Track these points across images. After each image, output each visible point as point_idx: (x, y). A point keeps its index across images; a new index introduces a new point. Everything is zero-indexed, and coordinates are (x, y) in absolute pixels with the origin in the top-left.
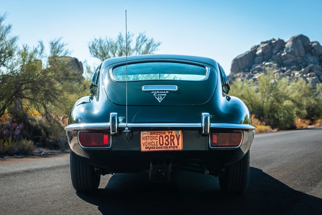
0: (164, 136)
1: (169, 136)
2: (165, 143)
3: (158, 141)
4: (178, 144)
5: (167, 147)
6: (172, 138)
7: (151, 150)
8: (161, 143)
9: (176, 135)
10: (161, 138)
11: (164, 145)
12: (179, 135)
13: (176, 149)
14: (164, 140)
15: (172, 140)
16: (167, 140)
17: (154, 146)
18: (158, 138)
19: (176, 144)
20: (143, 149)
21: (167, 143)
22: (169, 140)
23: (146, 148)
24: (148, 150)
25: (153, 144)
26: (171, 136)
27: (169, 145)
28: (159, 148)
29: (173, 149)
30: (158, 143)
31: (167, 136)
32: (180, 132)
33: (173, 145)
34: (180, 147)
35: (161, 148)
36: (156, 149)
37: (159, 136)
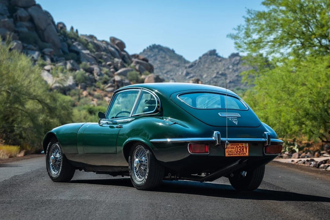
0: (238, 146)
1: (241, 146)
2: (239, 151)
3: (235, 150)
4: (246, 152)
5: (240, 154)
6: (243, 148)
7: (231, 155)
8: (237, 151)
9: (245, 146)
10: (237, 148)
11: (238, 153)
12: (247, 146)
13: (245, 155)
14: (239, 149)
15: (243, 149)
16: (240, 150)
17: (232, 153)
18: (235, 148)
19: (245, 152)
20: (227, 155)
21: (240, 151)
22: (241, 149)
23: (228, 154)
24: (229, 155)
25: (232, 152)
26: (242, 147)
27: (241, 153)
28: (235, 154)
29: (243, 155)
30: (235, 151)
31: (240, 147)
32: (247, 145)
33: (243, 153)
34: (247, 154)
35: (237, 154)
36: (233, 155)
37: (235, 146)
